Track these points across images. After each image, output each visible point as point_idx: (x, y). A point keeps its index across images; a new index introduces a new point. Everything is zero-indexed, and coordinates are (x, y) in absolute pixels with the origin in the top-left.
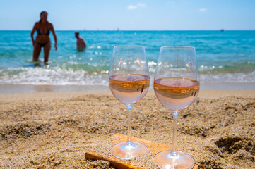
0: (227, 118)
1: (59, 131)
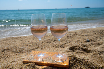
0: (69, 40)
1: (4, 54)
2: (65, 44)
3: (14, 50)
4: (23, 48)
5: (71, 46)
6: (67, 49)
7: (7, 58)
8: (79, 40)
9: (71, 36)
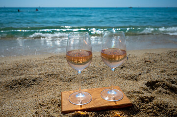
2: (140, 75)
3: (61, 76)
4: (74, 75)
5: (149, 80)
6: (141, 84)
7: (52, 88)
8: (164, 71)
9: (152, 61)
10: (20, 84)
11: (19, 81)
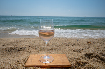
0: (88, 46)
1: (28, 50)
2: (83, 49)
4: (44, 47)
7: (29, 53)
8: (99, 48)
10: (14, 50)
11: (13, 48)
